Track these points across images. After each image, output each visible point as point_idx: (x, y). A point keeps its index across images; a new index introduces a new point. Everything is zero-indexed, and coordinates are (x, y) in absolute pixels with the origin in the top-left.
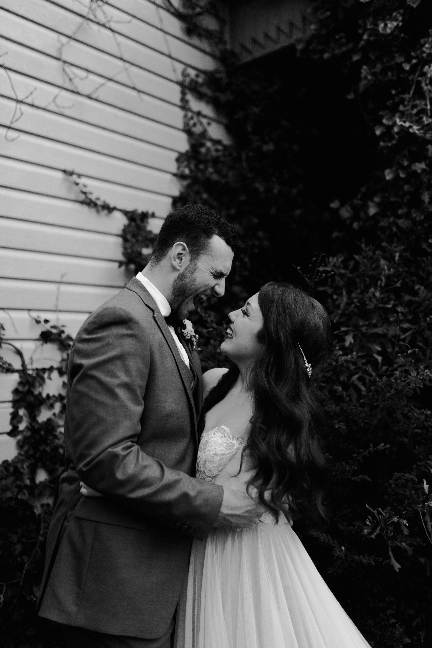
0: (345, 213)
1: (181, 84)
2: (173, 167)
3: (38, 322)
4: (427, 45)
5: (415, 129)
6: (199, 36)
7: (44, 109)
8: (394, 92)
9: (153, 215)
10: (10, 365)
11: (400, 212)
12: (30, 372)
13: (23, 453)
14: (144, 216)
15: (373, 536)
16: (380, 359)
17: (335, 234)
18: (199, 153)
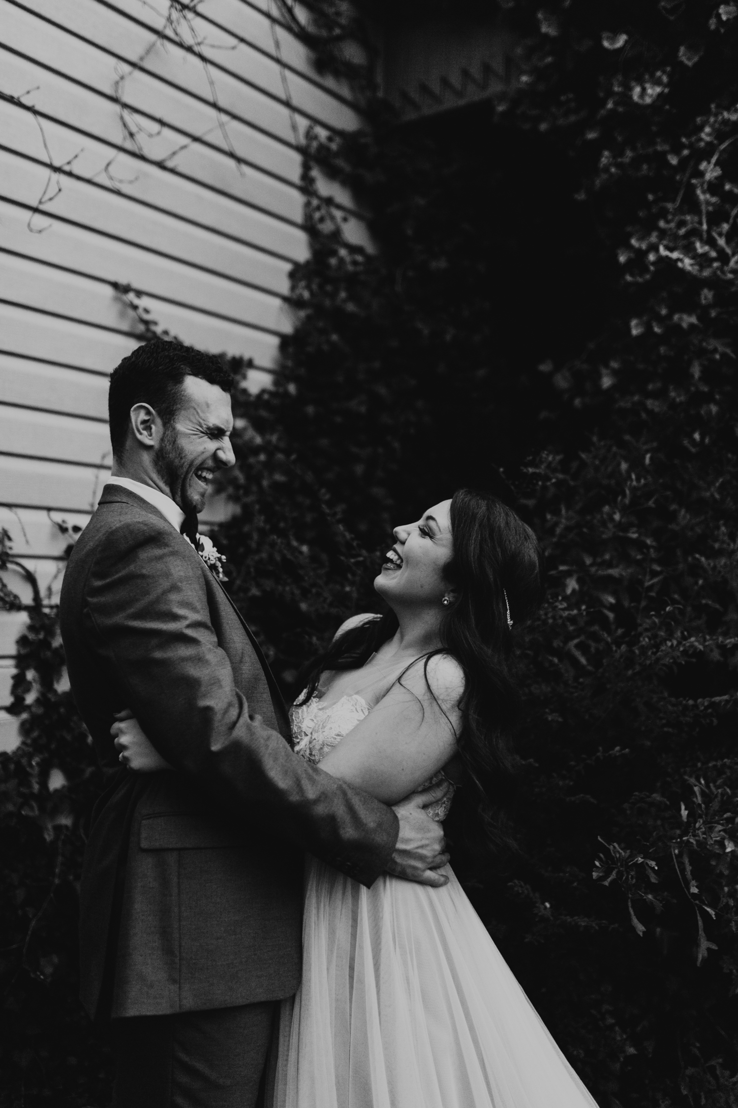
0: (562, 381)
1: (304, 151)
2: (284, 286)
3: (63, 529)
4: (707, 130)
5: (687, 263)
6: (337, 73)
7: (89, 181)
8: (650, 197)
9: (250, 364)
10: (16, 597)
11: (650, 387)
12: (46, 611)
13: (29, 741)
14: (238, 364)
15: (606, 883)
16: (611, 616)
17: (543, 415)
18: (328, 266)
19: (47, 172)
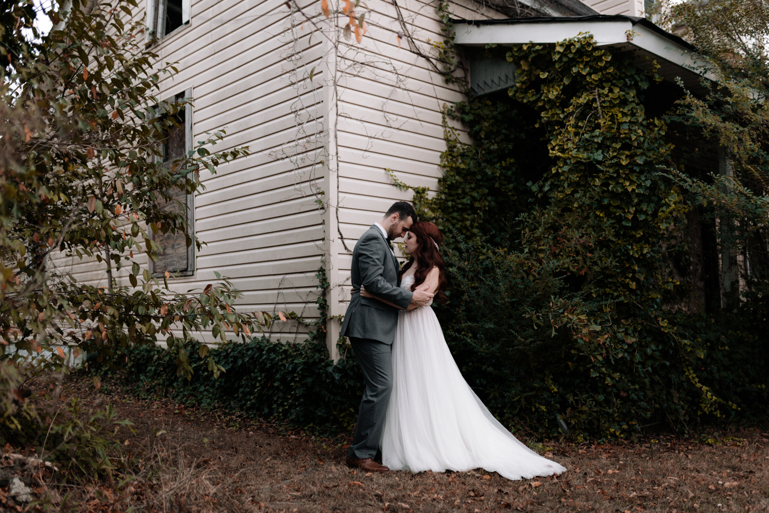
0: (535, 188)
1: (443, 113)
2: (438, 161)
6: (453, 82)
7: (377, 138)
8: (556, 128)
9: (428, 190)
14: (424, 190)
18: (454, 152)
19: (367, 138)
